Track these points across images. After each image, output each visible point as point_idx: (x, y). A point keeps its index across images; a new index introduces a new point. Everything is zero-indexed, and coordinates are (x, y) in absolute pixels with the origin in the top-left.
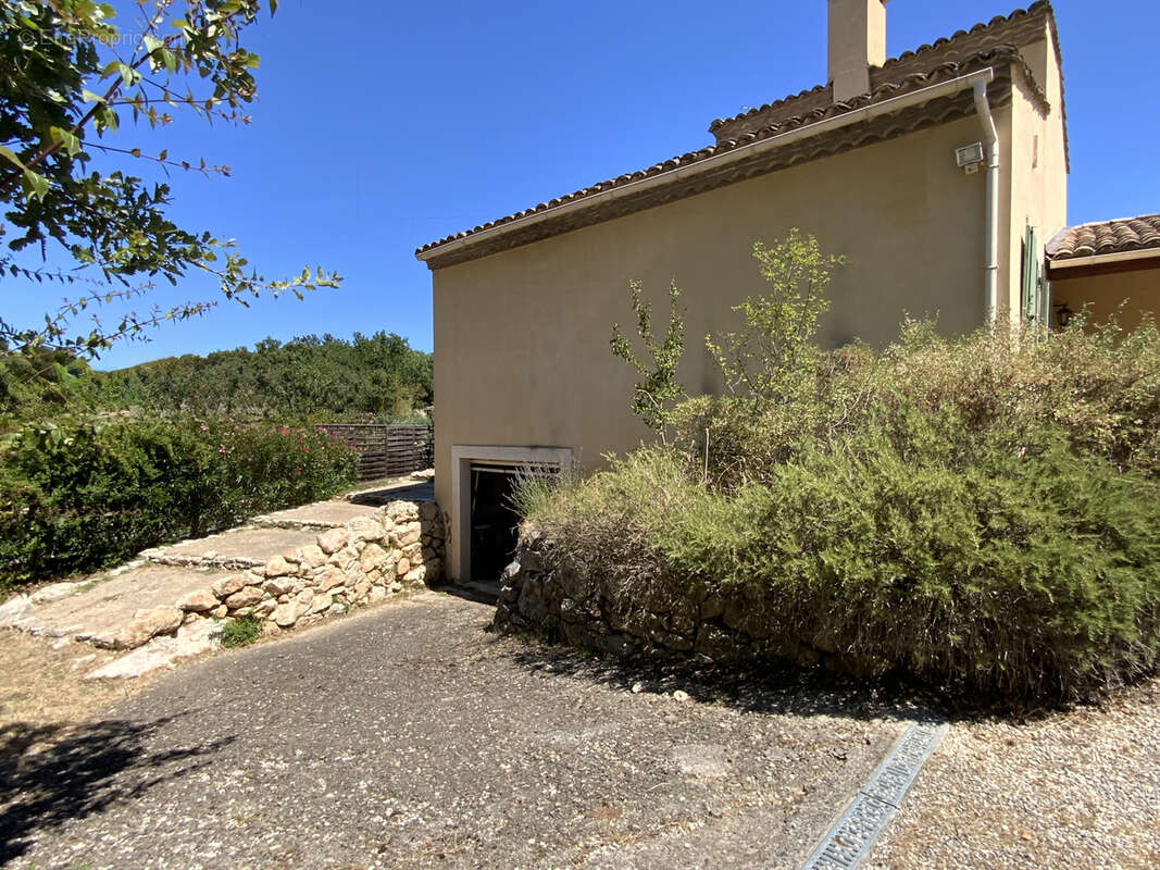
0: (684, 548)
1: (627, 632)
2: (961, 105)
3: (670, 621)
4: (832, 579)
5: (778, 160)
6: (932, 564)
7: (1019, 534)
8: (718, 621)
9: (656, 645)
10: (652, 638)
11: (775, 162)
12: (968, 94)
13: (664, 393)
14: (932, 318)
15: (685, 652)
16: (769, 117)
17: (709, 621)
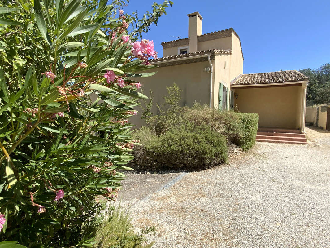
0: (150, 147)
1: (139, 165)
2: (206, 59)
3: (147, 162)
4: (172, 150)
5: (173, 64)
6: (186, 147)
7: (198, 142)
8: (156, 161)
9: (145, 166)
10: (144, 165)
11: (172, 64)
12: (207, 58)
13: (148, 115)
14: (199, 102)
15: (150, 167)
16: (175, 43)
17: (155, 161)
